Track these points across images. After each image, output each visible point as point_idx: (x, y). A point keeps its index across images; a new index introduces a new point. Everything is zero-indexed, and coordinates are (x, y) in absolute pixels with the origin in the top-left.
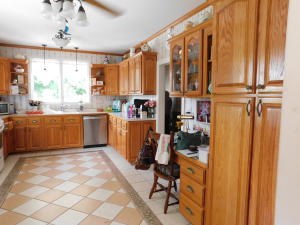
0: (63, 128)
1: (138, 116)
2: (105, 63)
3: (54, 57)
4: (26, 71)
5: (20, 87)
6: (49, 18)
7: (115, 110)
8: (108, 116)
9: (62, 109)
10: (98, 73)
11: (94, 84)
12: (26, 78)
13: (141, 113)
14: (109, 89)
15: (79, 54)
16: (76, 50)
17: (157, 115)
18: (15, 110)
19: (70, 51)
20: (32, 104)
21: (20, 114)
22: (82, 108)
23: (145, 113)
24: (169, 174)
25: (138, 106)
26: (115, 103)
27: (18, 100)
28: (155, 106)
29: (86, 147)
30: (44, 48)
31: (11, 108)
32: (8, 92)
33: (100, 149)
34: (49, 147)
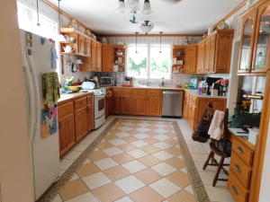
0: (147, 99)
1: (209, 93)
2: (186, 44)
3: (144, 42)
4: (124, 54)
5: (120, 66)
6: (123, 12)
7: (191, 87)
8: (184, 92)
9: (148, 84)
10: (179, 54)
11: (175, 63)
12: (124, 59)
13: (212, 91)
14: (188, 68)
15: (163, 38)
16: (161, 35)
17: (228, 94)
18: (115, 83)
19: (157, 35)
20: (127, 79)
21: (118, 86)
22: (163, 84)
23: (217, 91)
24: (222, 150)
25: (210, 84)
26: (192, 81)
27: (118, 76)
28: (227, 85)
29: (163, 117)
30: (137, 35)
31: (113, 82)
32: (112, 70)
33: (174, 120)
34: (136, 113)
